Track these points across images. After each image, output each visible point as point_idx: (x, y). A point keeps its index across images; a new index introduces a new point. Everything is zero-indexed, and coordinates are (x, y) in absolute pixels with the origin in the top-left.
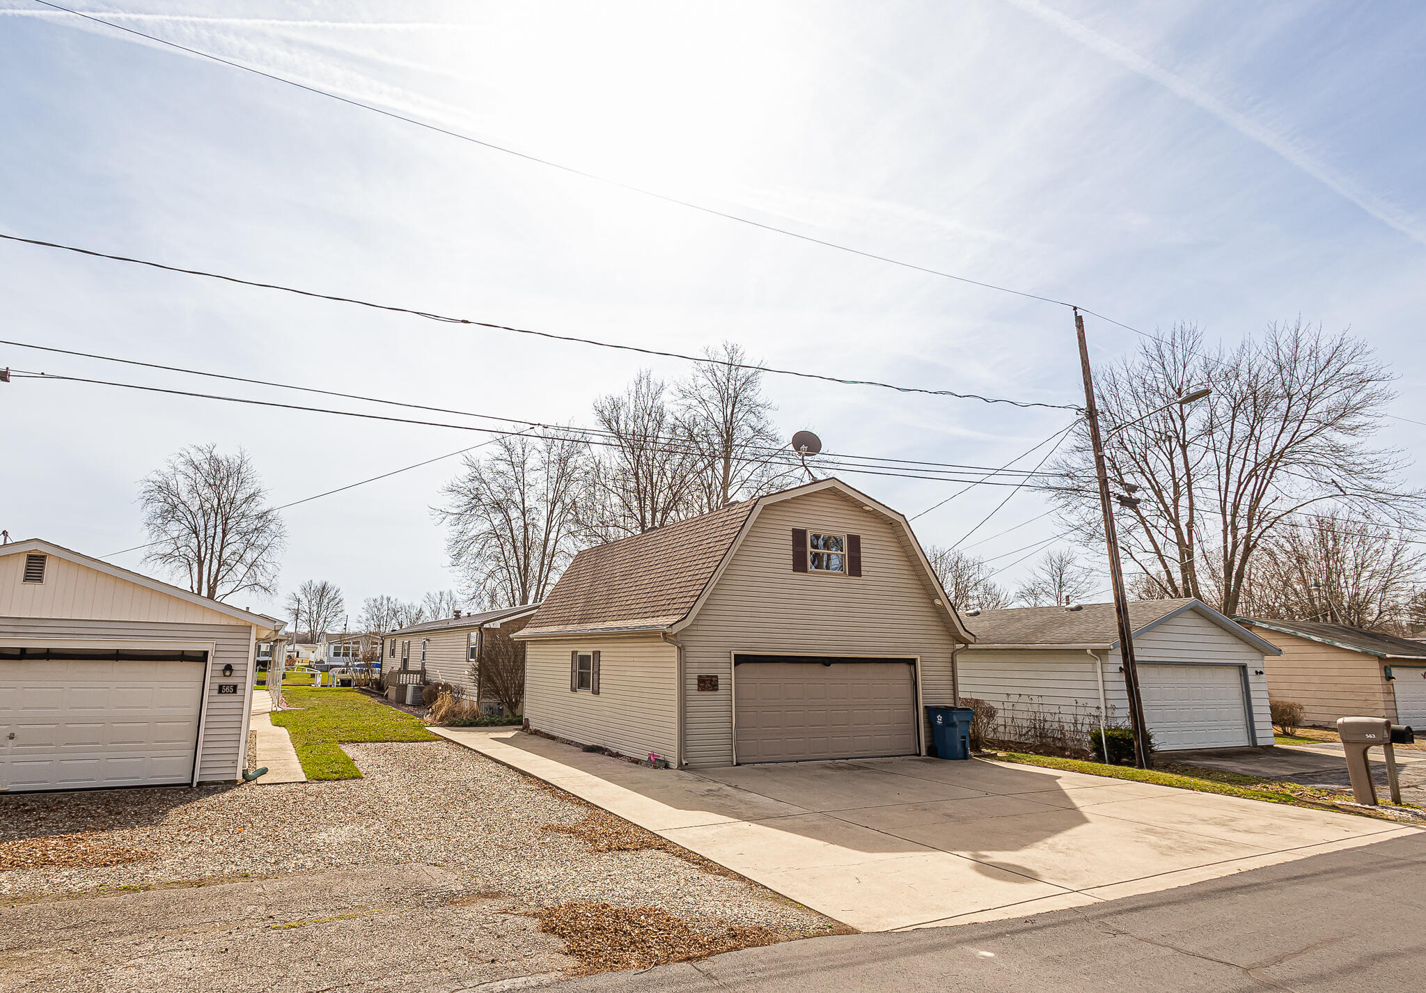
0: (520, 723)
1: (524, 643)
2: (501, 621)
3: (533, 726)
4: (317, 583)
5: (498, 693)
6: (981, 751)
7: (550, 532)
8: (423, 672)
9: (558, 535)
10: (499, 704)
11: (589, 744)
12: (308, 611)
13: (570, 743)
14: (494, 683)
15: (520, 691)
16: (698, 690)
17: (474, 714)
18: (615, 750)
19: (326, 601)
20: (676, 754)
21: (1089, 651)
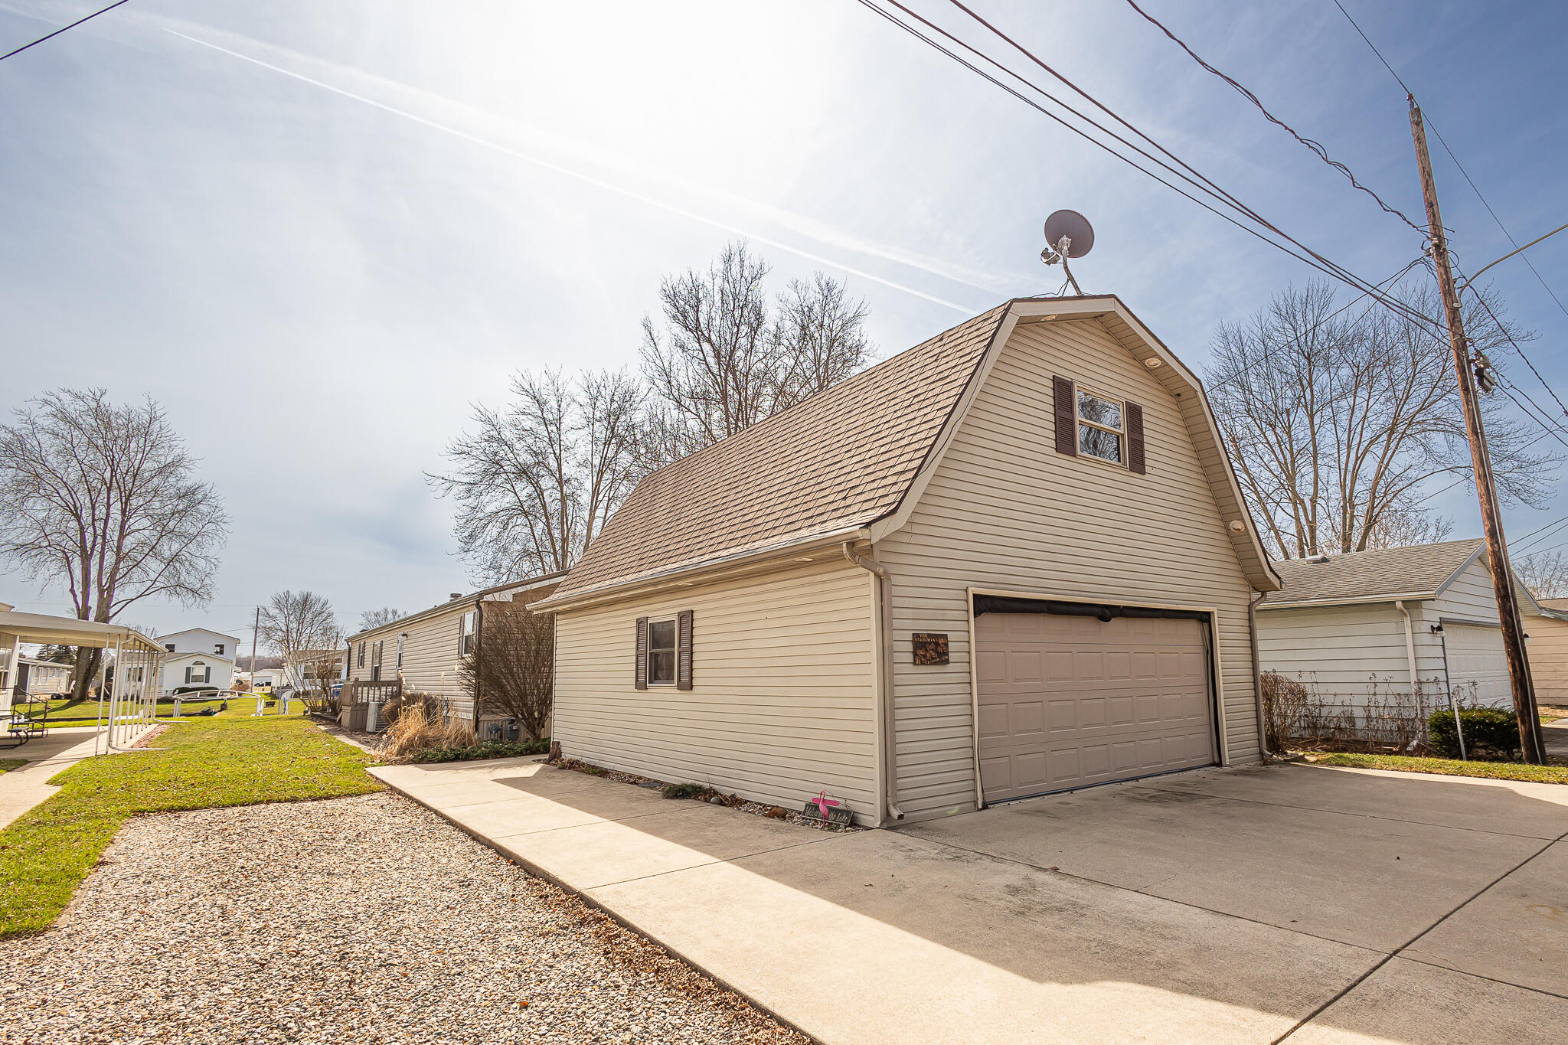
0: (546, 750)
1: (552, 617)
2: (514, 591)
3: (568, 755)
4: (296, 593)
5: (508, 704)
6: (1286, 753)
7: (596, 508)
8: (398, 683)
9: (606, 512)
10: (512, 722)
11: (677, 781)
12: (284, 629)
13: (635, 781)
14: (501, 687)
15: (546, 701)
16: (914, 663)
17: (464, 740)
18: (727, 792)
19: (309, 616)
20: (877, 798)
21: (1399, 605)
